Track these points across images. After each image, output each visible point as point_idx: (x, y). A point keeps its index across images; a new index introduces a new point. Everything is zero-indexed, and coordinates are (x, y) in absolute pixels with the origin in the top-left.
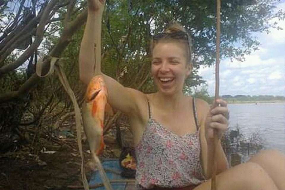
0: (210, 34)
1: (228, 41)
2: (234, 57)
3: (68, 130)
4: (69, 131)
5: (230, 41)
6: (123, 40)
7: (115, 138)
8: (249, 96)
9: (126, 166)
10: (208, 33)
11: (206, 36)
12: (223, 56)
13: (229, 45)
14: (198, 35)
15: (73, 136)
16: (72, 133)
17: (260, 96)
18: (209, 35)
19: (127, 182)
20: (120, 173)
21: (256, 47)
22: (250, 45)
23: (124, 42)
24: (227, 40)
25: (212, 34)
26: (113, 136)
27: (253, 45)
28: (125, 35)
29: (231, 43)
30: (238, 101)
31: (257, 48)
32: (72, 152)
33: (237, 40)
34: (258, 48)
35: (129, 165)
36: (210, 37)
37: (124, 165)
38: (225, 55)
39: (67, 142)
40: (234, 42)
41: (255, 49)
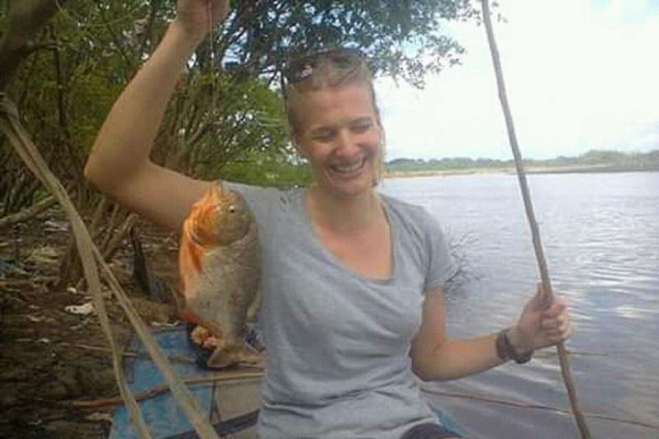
0: (348, 21)
1: (390, 38)
2: (404, 76)
3: (8, 258)
4: (11, 262)
5: (394, 39)
6: (138, 31)
7: (130, 272)
8: (420, 160)
9: (203, 343)
10: (342, 18)
11: (337, 23)
12: (380, 72)
13: (393, 49)
14: (318, 20)
15: (23, 272)
16: (19, 267)
17: (446, 160)
18: (345, 22)
19: (215, 381)
20: (193, 360)
21: (455, 56)
22: (442, 51)
23: (139, 35)
24: (388, 34)
25: (353, 21)
26: (124, 267)
27: (449, 53)
28: (143, 18)
29: (396, 43)
30: (397, 173)
31: (457, 60)
32: (29, 313)
33: (411, 36)
34: (460, 61)
35: (210, 339)
36: (348, 27)
37: (197, 341)
38: (382, 70)
39: (10, 290)
40: (405, 42)
41: (453, 62)
